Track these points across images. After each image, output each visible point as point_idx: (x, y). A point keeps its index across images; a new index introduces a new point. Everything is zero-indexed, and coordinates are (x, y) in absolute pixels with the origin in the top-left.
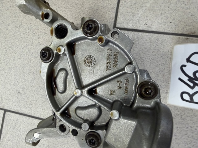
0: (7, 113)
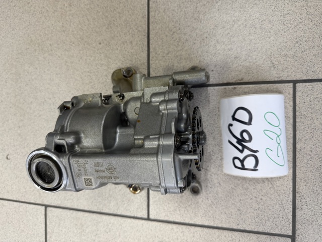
0: (49, 209)
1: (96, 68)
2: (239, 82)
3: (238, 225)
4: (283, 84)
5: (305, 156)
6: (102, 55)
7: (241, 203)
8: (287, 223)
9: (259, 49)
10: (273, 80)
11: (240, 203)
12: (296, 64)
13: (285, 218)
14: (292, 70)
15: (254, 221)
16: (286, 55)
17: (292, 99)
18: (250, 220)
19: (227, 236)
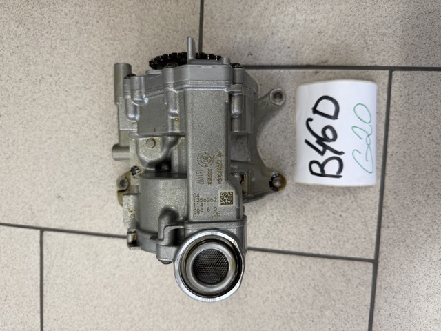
0: (46, 234)
1: (123, 34)
2: (322, 64)
3: (310, 248)
4: (377, 71)
5: (397, 162)
6: (133, 16)
7: (315, 221)
8: (370, 245)
9: (350, 24)
10: (365, 65)
11: (313, 221)
12: (395, 46)
13: (367, 239)
14: (390, 54)
15: (330, 243)
16: (383, 34)
17: (386, 90)
18: (325, 242)
19: (295, 262)
